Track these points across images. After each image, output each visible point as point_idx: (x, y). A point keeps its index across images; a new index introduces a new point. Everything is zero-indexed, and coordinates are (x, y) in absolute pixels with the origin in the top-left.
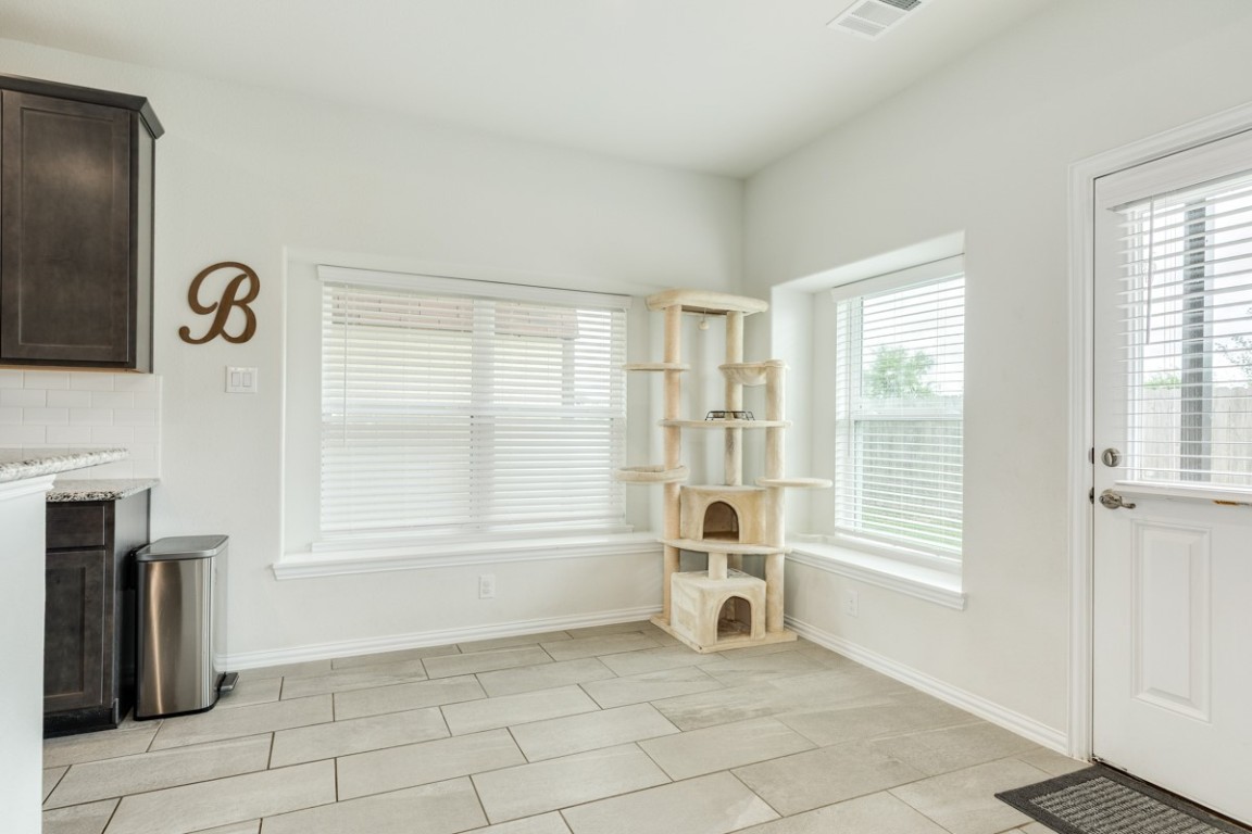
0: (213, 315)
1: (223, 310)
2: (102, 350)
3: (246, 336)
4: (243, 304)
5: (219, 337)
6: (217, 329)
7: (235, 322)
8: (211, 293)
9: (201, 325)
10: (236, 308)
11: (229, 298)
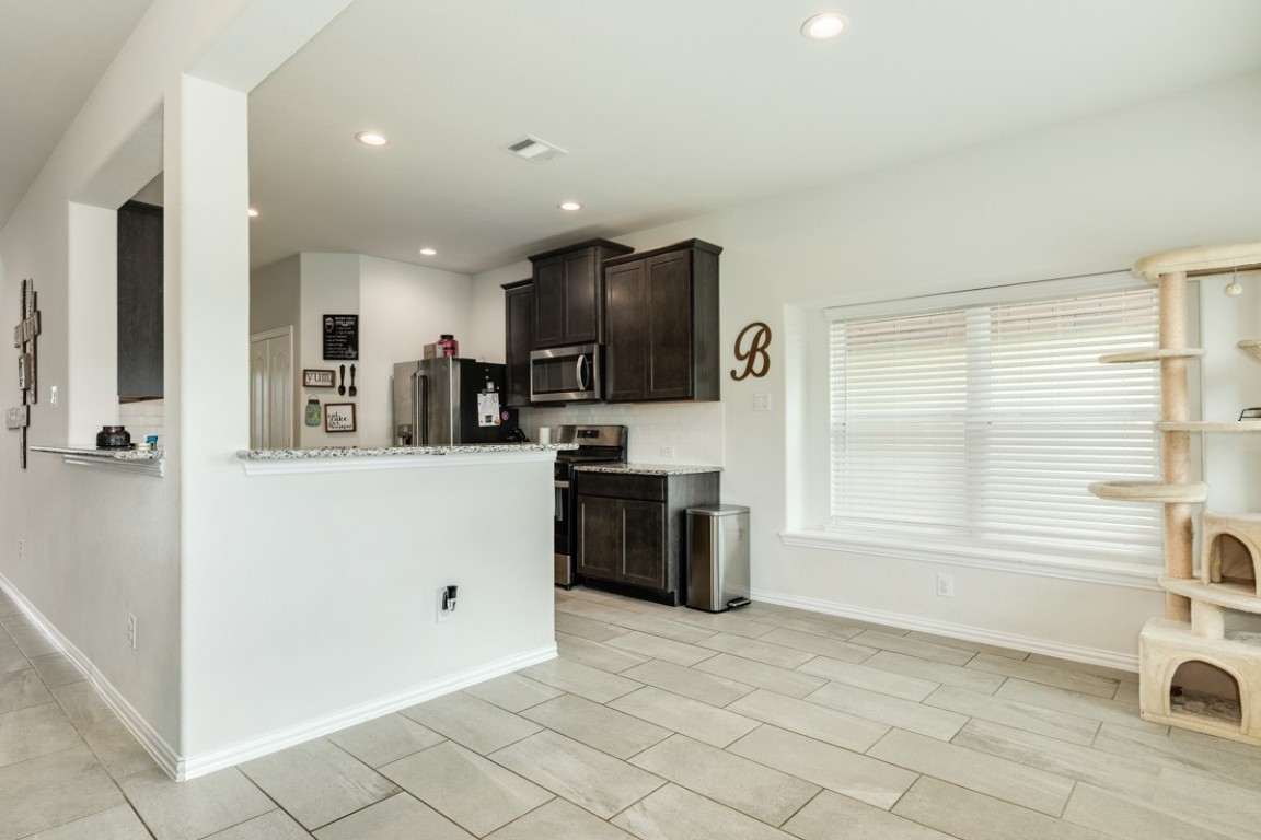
0: (746, 361)
1: (751, 356)
2: (680, 390)
5: (750, 375)
6: (749, 370)
9: (741, 367)
10: (758, 353)
11: (755, 348)
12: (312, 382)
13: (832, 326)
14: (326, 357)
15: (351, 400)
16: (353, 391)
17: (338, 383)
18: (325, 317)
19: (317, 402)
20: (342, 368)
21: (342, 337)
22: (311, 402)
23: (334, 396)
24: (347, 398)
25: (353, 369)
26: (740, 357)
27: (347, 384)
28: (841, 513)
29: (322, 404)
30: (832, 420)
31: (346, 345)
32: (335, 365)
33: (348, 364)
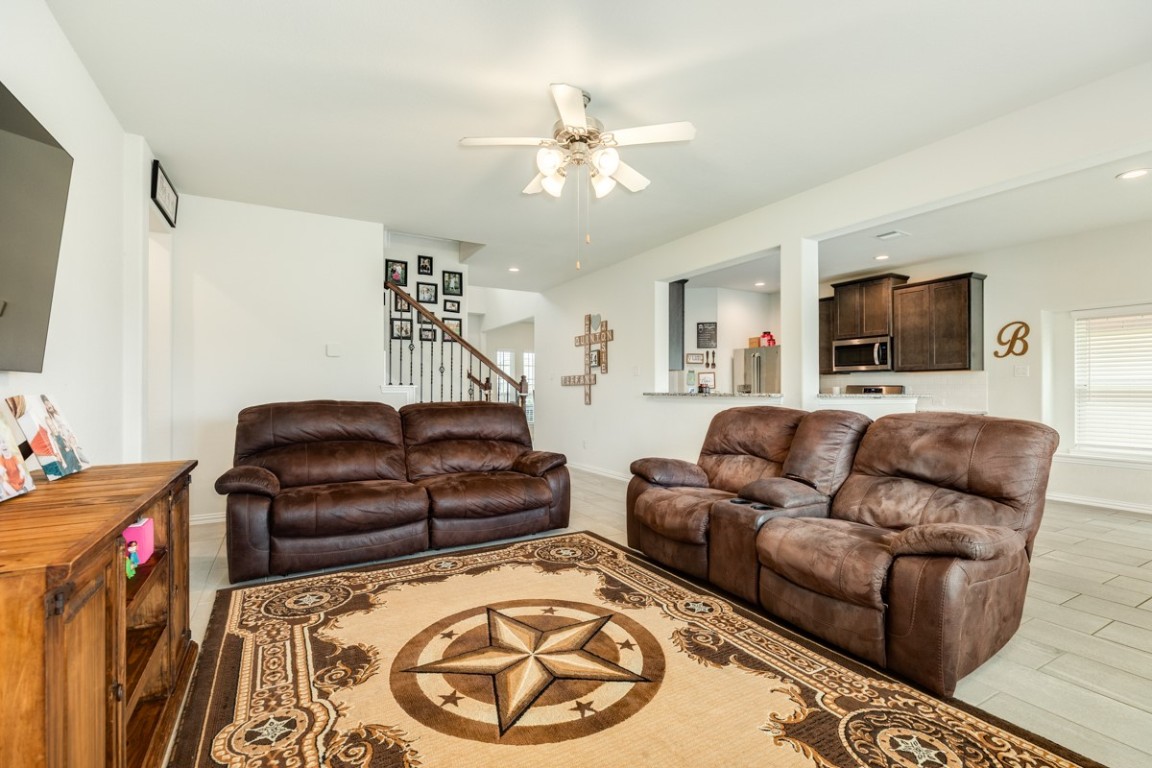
0: (1008, 345)
1: (1012, 343)
2: (959, 364)
3: (1023, 352)
4: (1022, 339)
5: (1011, 354)
6: (1010, 351)
7: (1018, 346)
8: (1007, 336)
9: (1003, 350)
10: (1018, 340)
11: (1015, 337)
12: (691, 361)
13: (1076, 322)
14: (699, 347)
15: (713, 370)
16: (714, 365)
17: (705, 362)
18: (698, 324)
19: (693, 372)
20: (707, 353)
21: (707, 334)
22: (690, 372)
23: (703, 368)
24: (710, 369)
25: (714, 353)
26: (1000, 342)
27: (710, 362)
28: (1081, 442)
29: (696, 372)
30: (1076, 383)
31: (710, 340)
32: (703, 351)
33: (711, 351)
